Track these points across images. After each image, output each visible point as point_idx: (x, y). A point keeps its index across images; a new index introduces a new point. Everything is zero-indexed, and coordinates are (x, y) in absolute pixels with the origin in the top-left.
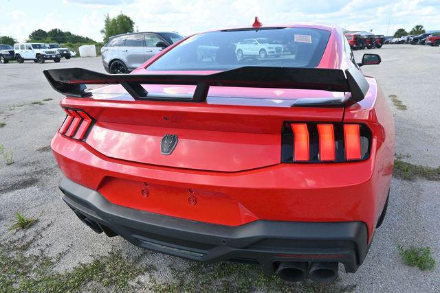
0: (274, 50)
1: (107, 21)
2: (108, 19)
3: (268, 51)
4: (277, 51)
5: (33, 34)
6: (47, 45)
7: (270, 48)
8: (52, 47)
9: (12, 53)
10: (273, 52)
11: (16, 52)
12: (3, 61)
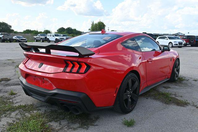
0: (178, 43)
1: (93, 25)
2: (93, 23)
3: (173, 43)
4: (179, 44)
5: (59, 29)
6: (62, 35)
7: (175, 42)
8: (64, 36)
9: (46, 38)
10: (177, 44)
11: (48, 37)
12: (41, 41)
